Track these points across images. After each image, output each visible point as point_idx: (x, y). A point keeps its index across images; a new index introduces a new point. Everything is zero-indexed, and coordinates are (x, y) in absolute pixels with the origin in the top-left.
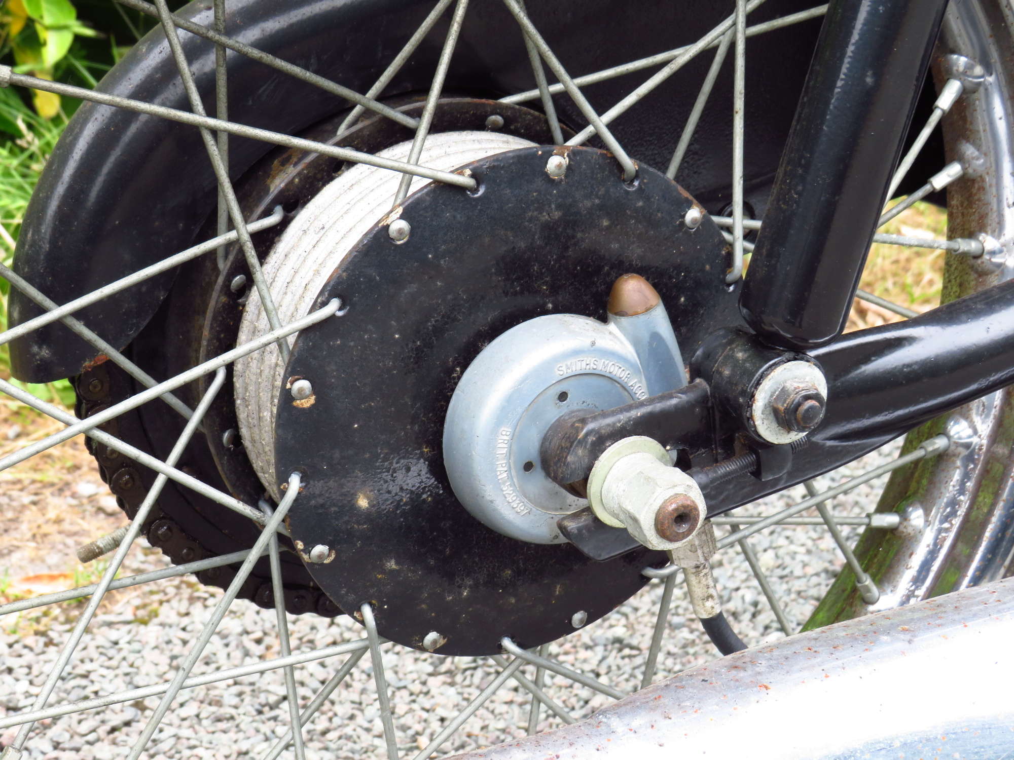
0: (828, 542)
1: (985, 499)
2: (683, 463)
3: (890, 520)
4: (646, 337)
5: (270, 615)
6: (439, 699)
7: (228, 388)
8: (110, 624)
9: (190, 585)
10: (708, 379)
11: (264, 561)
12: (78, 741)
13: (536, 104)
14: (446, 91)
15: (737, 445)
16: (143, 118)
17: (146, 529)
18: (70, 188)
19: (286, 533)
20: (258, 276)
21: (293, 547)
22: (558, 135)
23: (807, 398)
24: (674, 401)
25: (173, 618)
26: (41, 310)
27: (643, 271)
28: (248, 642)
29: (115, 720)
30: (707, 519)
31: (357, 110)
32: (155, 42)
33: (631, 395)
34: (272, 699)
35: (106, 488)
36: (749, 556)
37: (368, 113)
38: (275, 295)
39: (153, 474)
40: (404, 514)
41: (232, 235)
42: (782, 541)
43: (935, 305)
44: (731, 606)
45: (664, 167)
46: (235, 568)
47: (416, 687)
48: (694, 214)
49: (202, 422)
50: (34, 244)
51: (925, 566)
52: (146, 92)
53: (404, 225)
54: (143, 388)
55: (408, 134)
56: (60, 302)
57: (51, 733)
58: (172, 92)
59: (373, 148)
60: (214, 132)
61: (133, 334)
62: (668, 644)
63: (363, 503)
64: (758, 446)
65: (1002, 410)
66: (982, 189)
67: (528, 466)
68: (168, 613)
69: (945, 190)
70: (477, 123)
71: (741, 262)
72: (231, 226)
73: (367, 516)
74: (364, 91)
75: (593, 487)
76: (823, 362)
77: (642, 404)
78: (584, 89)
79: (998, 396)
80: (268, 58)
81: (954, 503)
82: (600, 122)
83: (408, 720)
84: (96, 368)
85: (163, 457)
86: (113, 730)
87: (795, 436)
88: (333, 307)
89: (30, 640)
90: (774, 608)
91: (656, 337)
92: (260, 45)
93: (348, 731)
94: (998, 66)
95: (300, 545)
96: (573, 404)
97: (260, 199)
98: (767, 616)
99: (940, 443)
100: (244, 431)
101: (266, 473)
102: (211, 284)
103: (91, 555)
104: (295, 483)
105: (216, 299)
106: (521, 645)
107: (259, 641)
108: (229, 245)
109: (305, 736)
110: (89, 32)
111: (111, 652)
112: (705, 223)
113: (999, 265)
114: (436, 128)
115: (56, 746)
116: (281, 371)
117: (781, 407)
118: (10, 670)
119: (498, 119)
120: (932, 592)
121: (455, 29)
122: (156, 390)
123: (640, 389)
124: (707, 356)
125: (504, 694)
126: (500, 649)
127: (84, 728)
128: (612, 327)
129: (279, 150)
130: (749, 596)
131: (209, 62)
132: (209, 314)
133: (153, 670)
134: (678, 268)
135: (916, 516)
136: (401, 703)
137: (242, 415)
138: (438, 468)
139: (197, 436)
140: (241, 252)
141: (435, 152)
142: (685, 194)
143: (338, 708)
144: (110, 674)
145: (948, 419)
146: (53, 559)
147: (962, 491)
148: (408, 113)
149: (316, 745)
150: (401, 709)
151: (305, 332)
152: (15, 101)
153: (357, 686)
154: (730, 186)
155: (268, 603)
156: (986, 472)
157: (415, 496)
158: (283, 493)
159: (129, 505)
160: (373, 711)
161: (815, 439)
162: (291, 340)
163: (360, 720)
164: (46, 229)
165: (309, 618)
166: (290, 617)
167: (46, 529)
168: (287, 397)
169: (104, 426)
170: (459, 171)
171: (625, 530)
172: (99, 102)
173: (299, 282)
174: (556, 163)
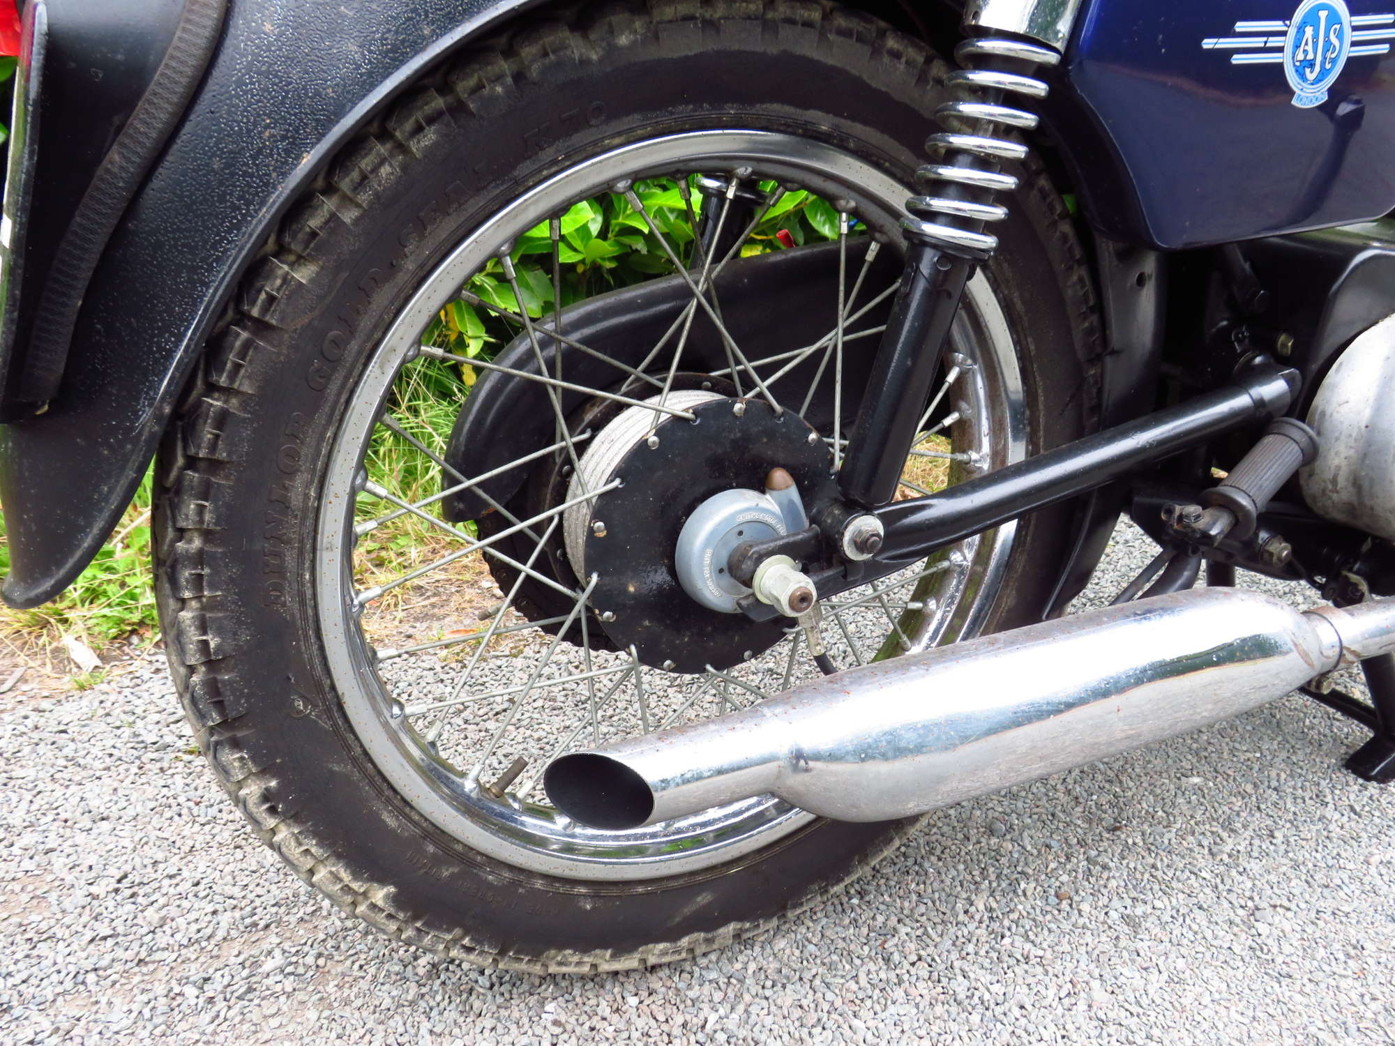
0: (885, 619)
1: (970, 594)
2: (805, 570)
3: (917, 605)
4: (786, 502)
5: (582, 651)
6: (674, 700)
7: (560, 526)
8: (497, 657)
9: (541, 637)
10: (819, 525)
11: (577, 621)
12: (478, 719)
13: (729, 377)
14: (679, 368)
15: (834, 561)
16: (517, 379)
17: (514, 602)
18: (475, 418)
19: (590, 605)
20: (577, 465)
21: (593, 613)
22: (740, 392)
23: (873, 535)
24: (800, 537)
25: (531, 654)
26: (459, 482)
27: (784, 466)
28: (570, 667)
29: (499, 708)
30: (817, 601)
31: (632, 377)
32: (523, 339)
33: (778, 534)
34: (583, 698)
35: (497, 585)
36: (842, 626)
37: (638, 379)
38: (586, 476)
39: (519, 572)
40: (654, 596)
41: (563, 444)
42: (860, 619)
43: (944, 486)
44: (831, 653)
45: (798, 412)
46: (562, 624)
47: (661, 693)
48: (813, 436)
49: (546, 544)
50: (456, 447)
51: (936, 631)
52: (519, 365)
53: (655, 439)
54: (513, 525)
55: (659, 391)
56: (469, 478)
57: (463, 715)
58: (532, 366)
59: (642, 398)
60: (554, 387)
61: (509, 496)
62: (796, 671)
63: (632, 589)
64: (846, 561)
65: (980, 547)
66: (970, 426)
67: (721, 571)
68: (528, 652)
69: (950, 427)
70: (696, 386)
71: (838, 463)
72: (563, 439)
73: (634, 597)
74: (636, 368)
75: (756, 582)
76: (881, 517)
77: (783, 538)
78: (755, 368)
79: (977, 538)
80: (584, 348)
81: (953, 597)
82: (763, 386)
83: (656, 711)
84: (489, 515)
85: (525, 564)
86: (497, 714)
87: (866, 557)
88: (617, 482)
89: (453, 665)
90: (855, 654)
91: (791, 502)
92: (579, 341)
93: (624, 716)
94: (980, 360)
95: (597, 612)
96: (745, 537)
97: (579, 425)
98: (851, 659)
99: (945, 564)
100: (568, 550)
101: (580, 572)
102: (552, 471)
103: (485, 616)
104: (595, 578)
105: (554, 479)
106: (716, 668)
107: (577, 667)
108: (562, 449)
109: (599, 718)
110: (492, 340)
111: (497, 672)
112: (819, 441)
113: (979, 468)
114: (673, 388)
115: (466, 722)
116: (588, 517)
117: (859, 540)
118: (442, 681)
119: (709, 384)
120: (939, 644)
121: (685, 333)
122: (520, 526)
123: (782, 530)
124: (819, 512)
125: (708, 698)
126: (704, 670)
127: (481, 712)
128: (768, 496)
129: (591, 398)
130: (842, 647)
131: (552, 351)
132: (551, 486)
133: (519, 682)
134: (804, 465)
135: (932, 604)
136: (653, 701)
137: (567, 541)
138: (672, 571)
139: (542, 552)
140: (568, 453)
141: (674, 401)
142: (808, 425)
143: (618, 704)
144: (496, 684)
145: (950, 550)
146: (467, 622)
147: (957, 591)
148: (659, 380)
149: (606, 723)
150: (653, 705)
151: (602, 496)
152: (452, 376)
153: (629, 692)
154: (833, 423)
155: (580, 644)
156: (970, 580)
157: (660, 586)
158: (588, 583)
159: (505, 588)
160: (637, 706)
161: (879, 558)
162: (594, 500)
163: (630, 710)
164: (462, 439)
165: (604, 653)
166: (593, 653)
167: (464, 605)
168: (591, 531)
169: (492, 545)
170: (686, 410)
171: (772, 606)
172: (492, 370)
173: (599, 469)
174: (738, 407)
